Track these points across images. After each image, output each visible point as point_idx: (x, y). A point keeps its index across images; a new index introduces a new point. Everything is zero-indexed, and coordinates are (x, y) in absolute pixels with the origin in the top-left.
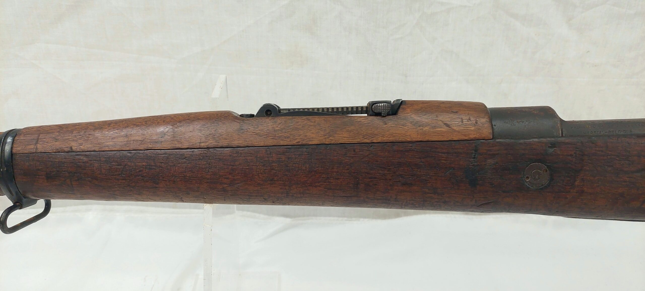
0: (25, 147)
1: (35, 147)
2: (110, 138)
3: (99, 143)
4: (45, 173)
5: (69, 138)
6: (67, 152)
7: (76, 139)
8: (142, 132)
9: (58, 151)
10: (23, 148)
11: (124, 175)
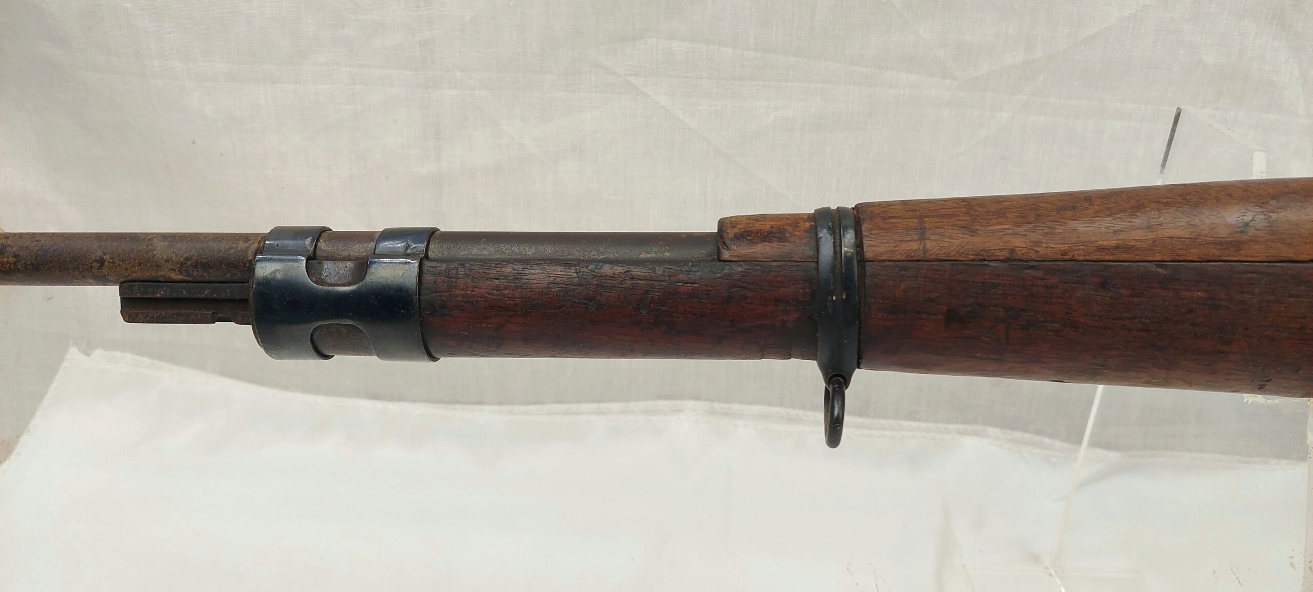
0: (896, 246)
1: (921, 248)
2: (1110, 231)
3: (1083, 243)
4: (946, 308)
5: (1002, 229)
6: (1002, 261)
7: (1022, 232)
8: (1188, 220)
9: (982, 257)
10: (892, 248)
11: (1146, 318)
